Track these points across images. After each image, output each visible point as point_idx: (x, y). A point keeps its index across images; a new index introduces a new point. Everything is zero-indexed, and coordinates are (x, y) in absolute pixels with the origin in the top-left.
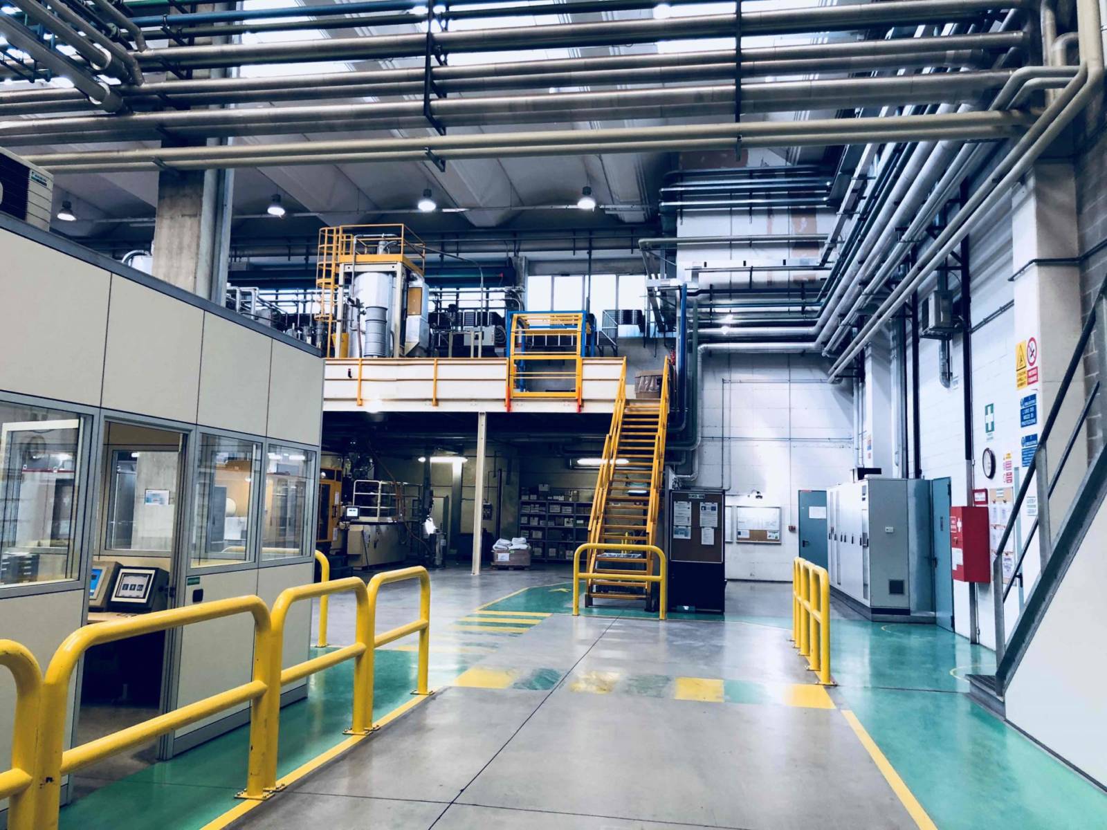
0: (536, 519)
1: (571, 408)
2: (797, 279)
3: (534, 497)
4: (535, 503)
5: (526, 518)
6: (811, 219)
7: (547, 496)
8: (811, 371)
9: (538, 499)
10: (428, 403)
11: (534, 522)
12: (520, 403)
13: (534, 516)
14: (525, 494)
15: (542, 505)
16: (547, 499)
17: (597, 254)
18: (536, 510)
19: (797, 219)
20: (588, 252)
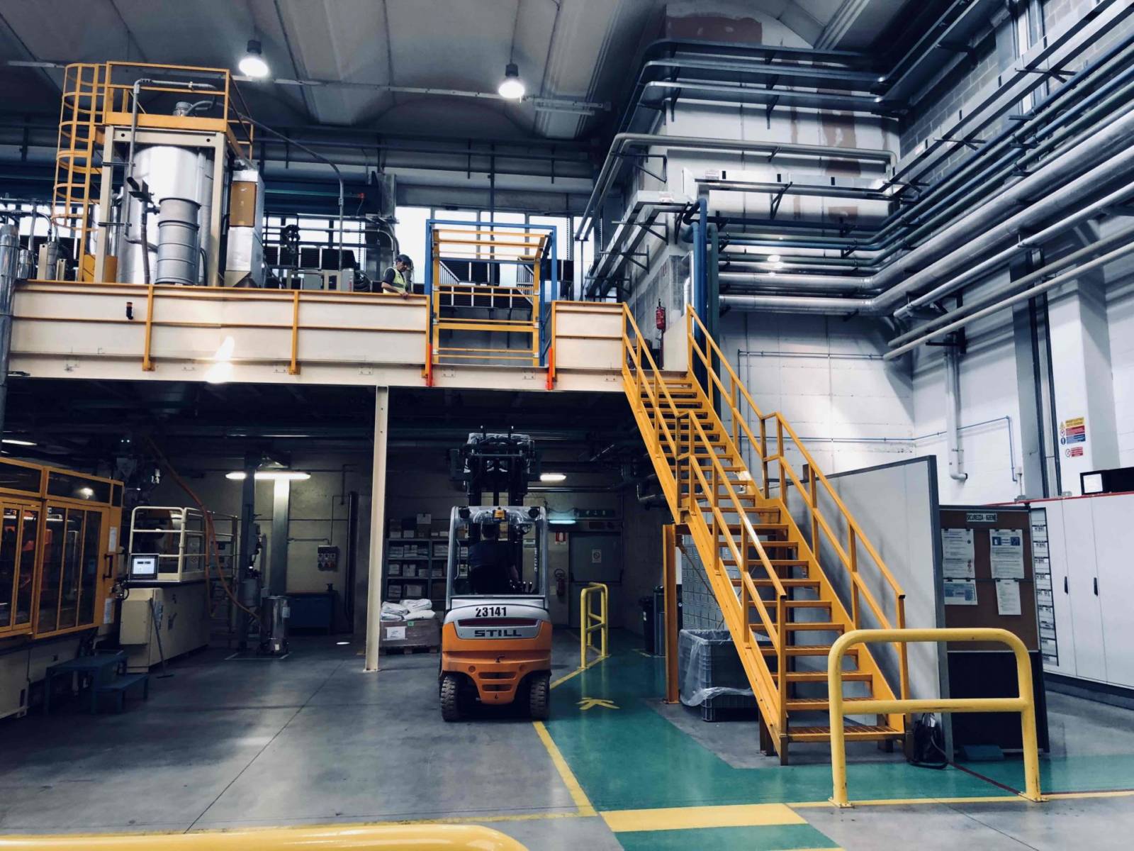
0: (413, 567)
1: (536, 383)
2: (834, 212)
3: (409, 534)
4: (410, 543)
5: (398, 566)
6: (848, 131)
7: (430, 531)
8: (857, 343)
9: (416, 536)
10: (281, 368)
11: (410, 572)
12: (449, 373)
13: (409, 562)
14: (396, 530)
15: (422, 545)
16: (430, 536)
17: (503, 180)
18: (413, 554)
19: (831, 129)
20: (489, 177)
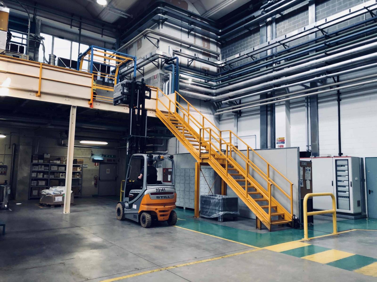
0: (42, 174)
2: (204, 68)
3: (41, 161)
4: (41, 165)
5: (36, 174)
6: (208, 44)
7: (49, 161)
8: (207, 109)
9: (44, 162)
10: (33, 94)
11: (40, 176)
12: (98, 104)
13: (40, 172)
14: (36, 160)
15: (46, 165)
16: (49, 162)
17: (84, 32)
18: (43, 169)
19: (204, 42)
20: (79, 29)
